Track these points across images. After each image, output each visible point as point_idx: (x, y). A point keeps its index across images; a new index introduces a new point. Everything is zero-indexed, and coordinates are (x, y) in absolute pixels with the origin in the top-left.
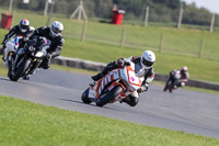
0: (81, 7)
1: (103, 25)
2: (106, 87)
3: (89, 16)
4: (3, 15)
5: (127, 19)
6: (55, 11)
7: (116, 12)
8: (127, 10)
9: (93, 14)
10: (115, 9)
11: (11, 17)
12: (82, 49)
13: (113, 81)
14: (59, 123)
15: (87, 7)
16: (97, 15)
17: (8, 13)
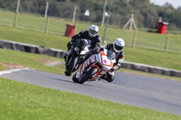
0: (132, 20)
1: (150, 34)
2: (86, 68)
3: (139, 26)
4: (68, 26)
5: (170, 29)
6: (111, 22)
7: (162, 24)
8: (170, 22)
9: (142, 25)
10: (160, 21)
11: (74, 27)
12: (133, 54)
13: (91, 64)
14: (113, 114)
15: (137, 19)
16: (146, 26)
17: (71, 24)
